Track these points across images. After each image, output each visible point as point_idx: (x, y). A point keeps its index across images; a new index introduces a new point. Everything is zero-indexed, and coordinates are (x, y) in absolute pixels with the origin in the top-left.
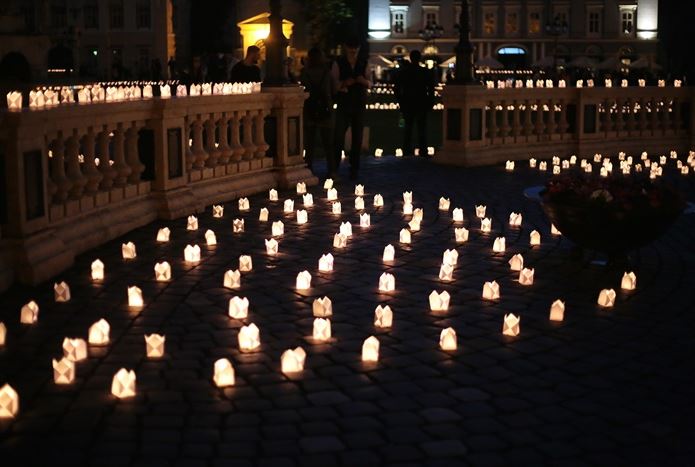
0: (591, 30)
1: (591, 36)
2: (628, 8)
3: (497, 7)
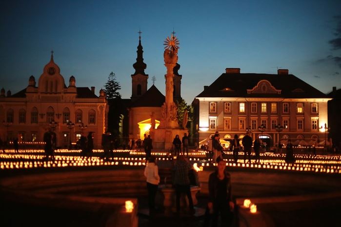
0: (299, 128)
1: (299, 131)
2: (315, 118)
3: (257, 117)
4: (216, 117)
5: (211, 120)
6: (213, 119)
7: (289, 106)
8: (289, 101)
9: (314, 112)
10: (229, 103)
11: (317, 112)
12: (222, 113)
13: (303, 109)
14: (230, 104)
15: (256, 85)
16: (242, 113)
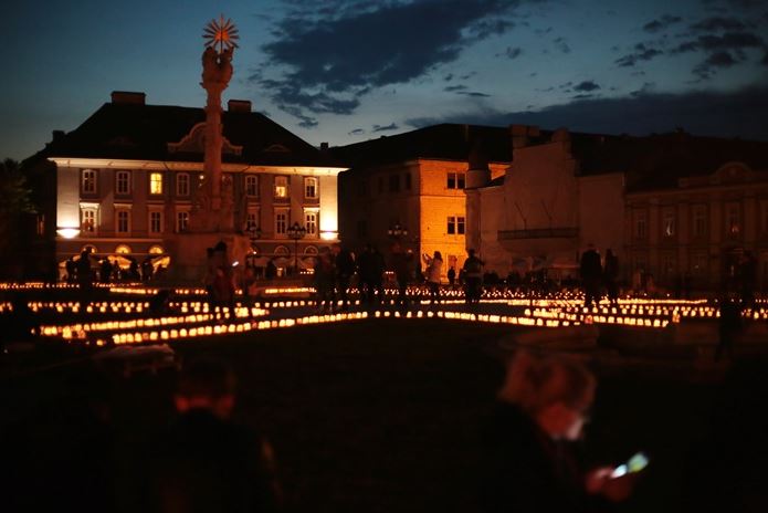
0: (279, 232)
1: (281, 237)
2: (310, 211)
3: (189, 207)
4: (96, 205)
5: (84, 211)
6: (89, 210)
7: (259, 181)
8: (260, 171)
9: (310, 196)
10: (124, 173)
11: (316, 197)
12: (111, 195)
13: (288, 189)
14: (129, 174)
15: (188, 133)
16: (156, 196)
